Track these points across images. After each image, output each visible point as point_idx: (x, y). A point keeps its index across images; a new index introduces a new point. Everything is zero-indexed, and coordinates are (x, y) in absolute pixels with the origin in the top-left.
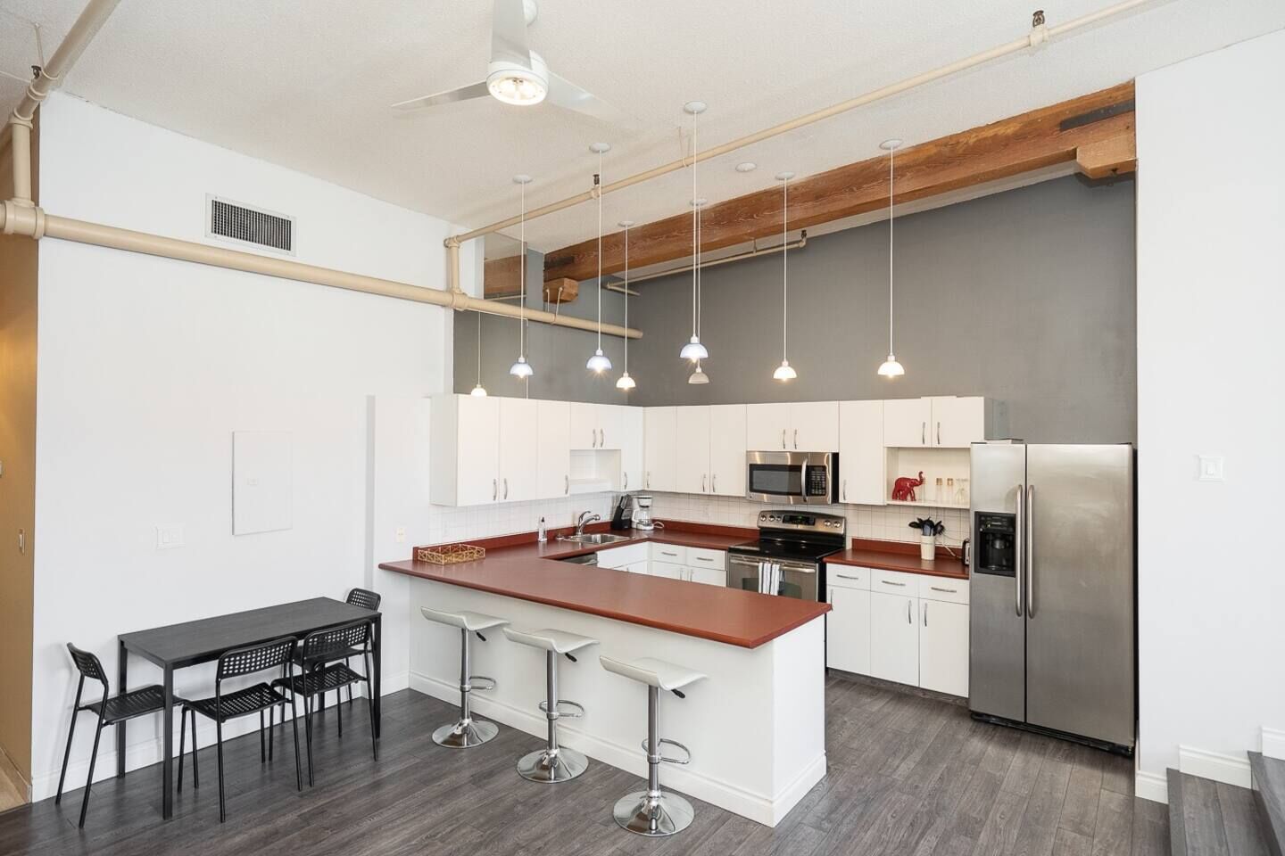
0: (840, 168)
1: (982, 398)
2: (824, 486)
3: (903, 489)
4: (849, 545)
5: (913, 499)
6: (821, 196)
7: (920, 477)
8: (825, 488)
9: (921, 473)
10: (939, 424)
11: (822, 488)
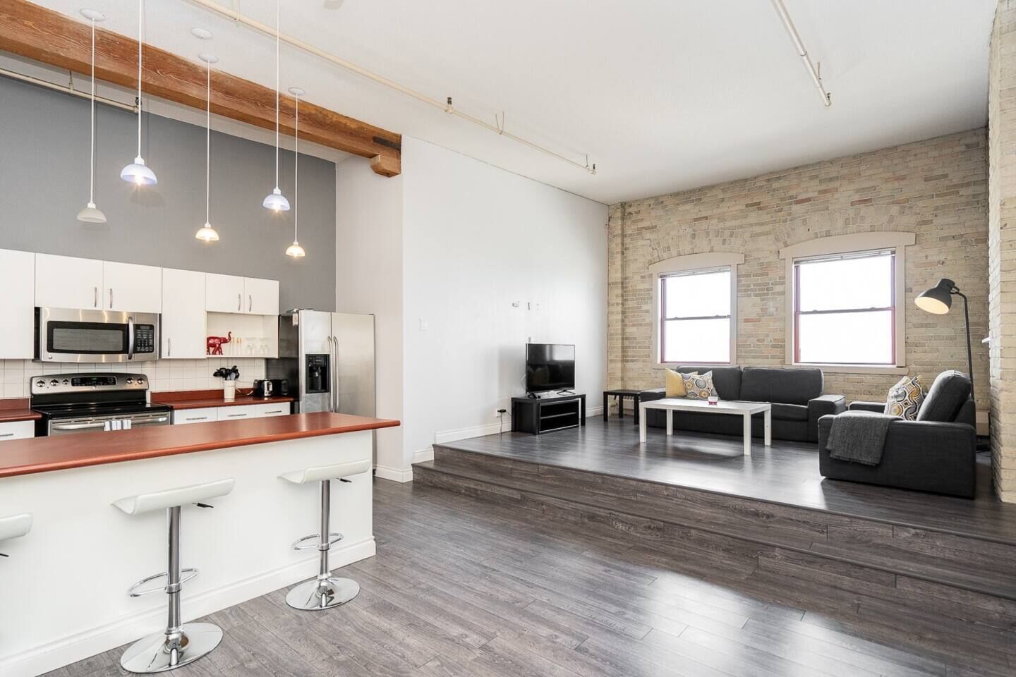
0: (249, 82)
1: (278, 282)
2: (151, 343)
3: (215, 345)
4: (148, 399)
5: (221, 353)
6: (231, 94)
7: (229, 336)
8: (153, 346)
9: (230, 333)
10: (250, 297)
11: (149, 346)
